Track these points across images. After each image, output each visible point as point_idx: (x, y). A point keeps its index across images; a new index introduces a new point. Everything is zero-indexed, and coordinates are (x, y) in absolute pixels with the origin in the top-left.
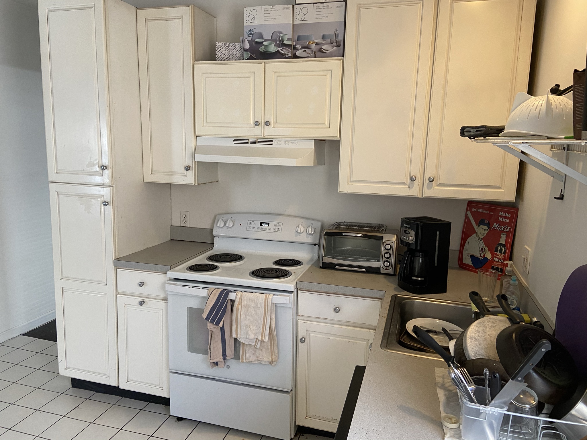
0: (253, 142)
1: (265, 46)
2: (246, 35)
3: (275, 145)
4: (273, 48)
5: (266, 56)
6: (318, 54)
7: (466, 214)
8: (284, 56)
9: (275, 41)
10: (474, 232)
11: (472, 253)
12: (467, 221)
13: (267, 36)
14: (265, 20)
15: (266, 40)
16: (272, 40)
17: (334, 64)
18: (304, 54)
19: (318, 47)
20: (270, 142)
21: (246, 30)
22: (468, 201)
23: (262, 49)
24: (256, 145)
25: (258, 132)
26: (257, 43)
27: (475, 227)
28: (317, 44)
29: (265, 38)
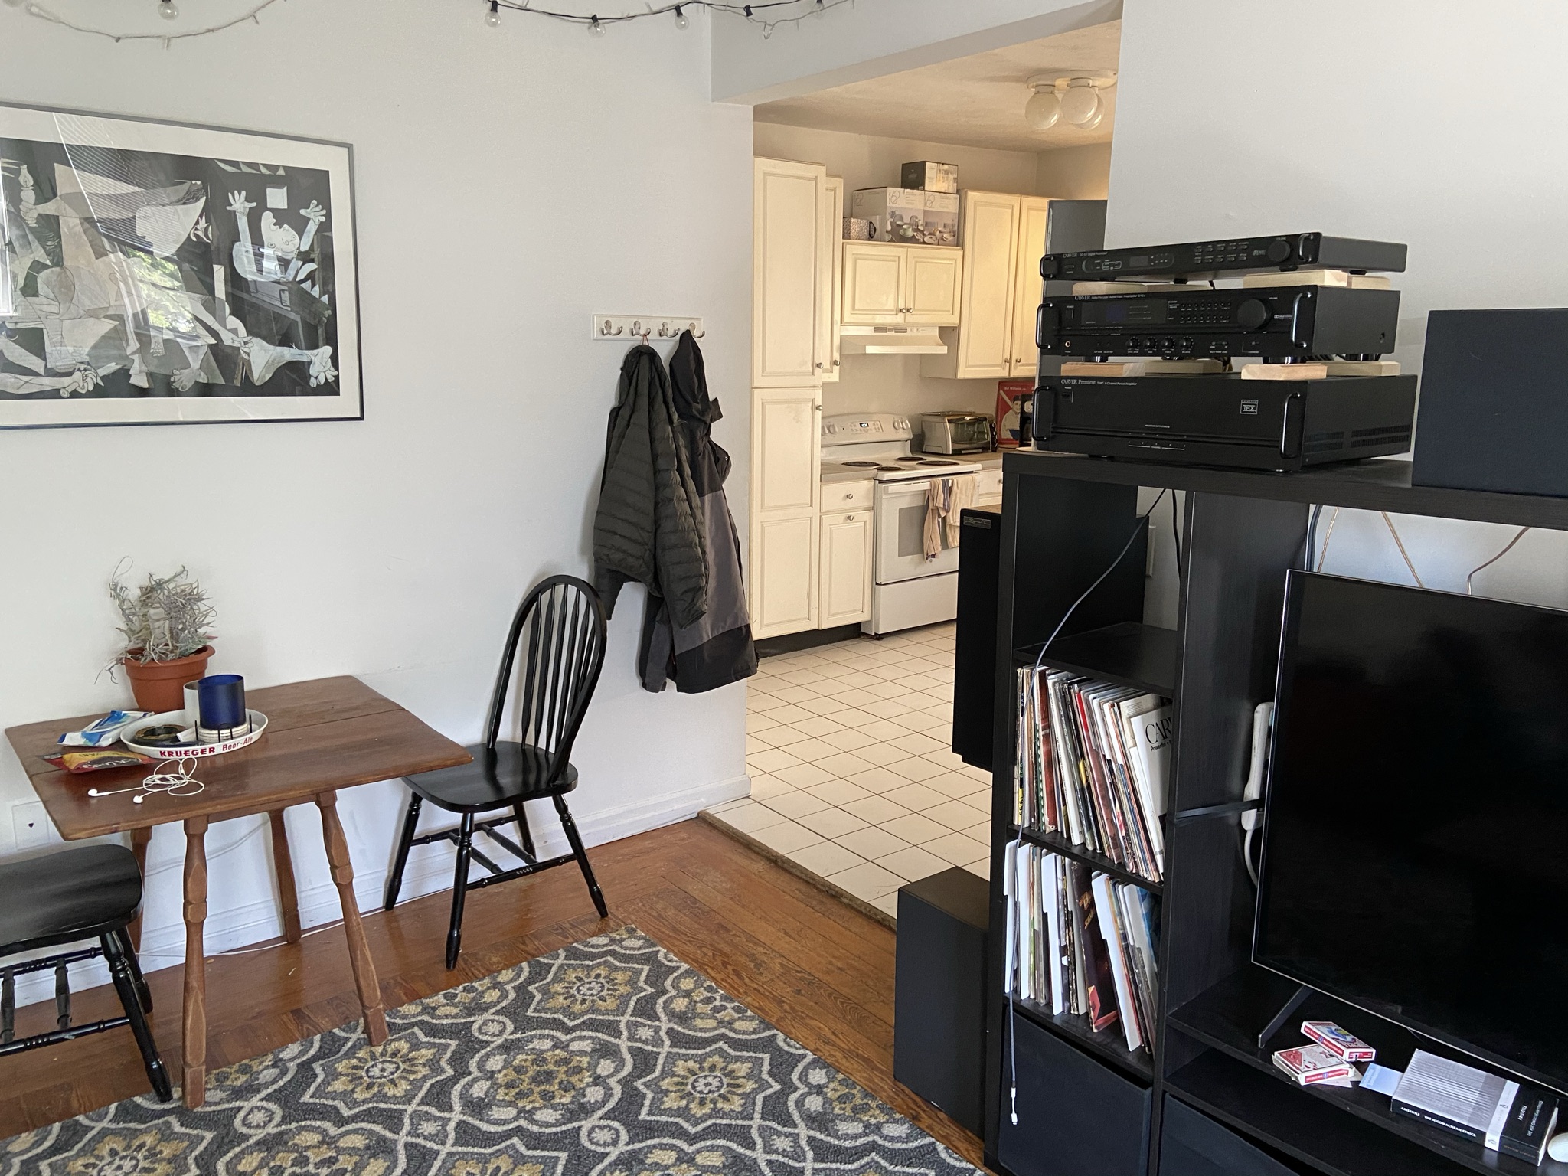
0: (891, 330)
1: (905, 229)
2: (888, 216)
3: (909, 333)
4: (910, 233)
5: (904, 239)
6: (941, 242)
7: (999, 394)
8: (917, 241)
9: (912, 225)
10: (1010, 408)
11: (1011, 428)
12: (1000, 399)
13: (907, 220)
14: (907, 203)
15: (906, 224)
16: (910, 224)
17: (957, 253)
18: (931, 241)
19: (941, 235)
20: (904, 330)
21: (889, 211)
22: (1000, 383)
23: (901, 232)
24: (894, 334)
25: (899, 319)
26: (898, 225)
27: (1010, 404)
28: (940, 232)
29: (905, 221)
